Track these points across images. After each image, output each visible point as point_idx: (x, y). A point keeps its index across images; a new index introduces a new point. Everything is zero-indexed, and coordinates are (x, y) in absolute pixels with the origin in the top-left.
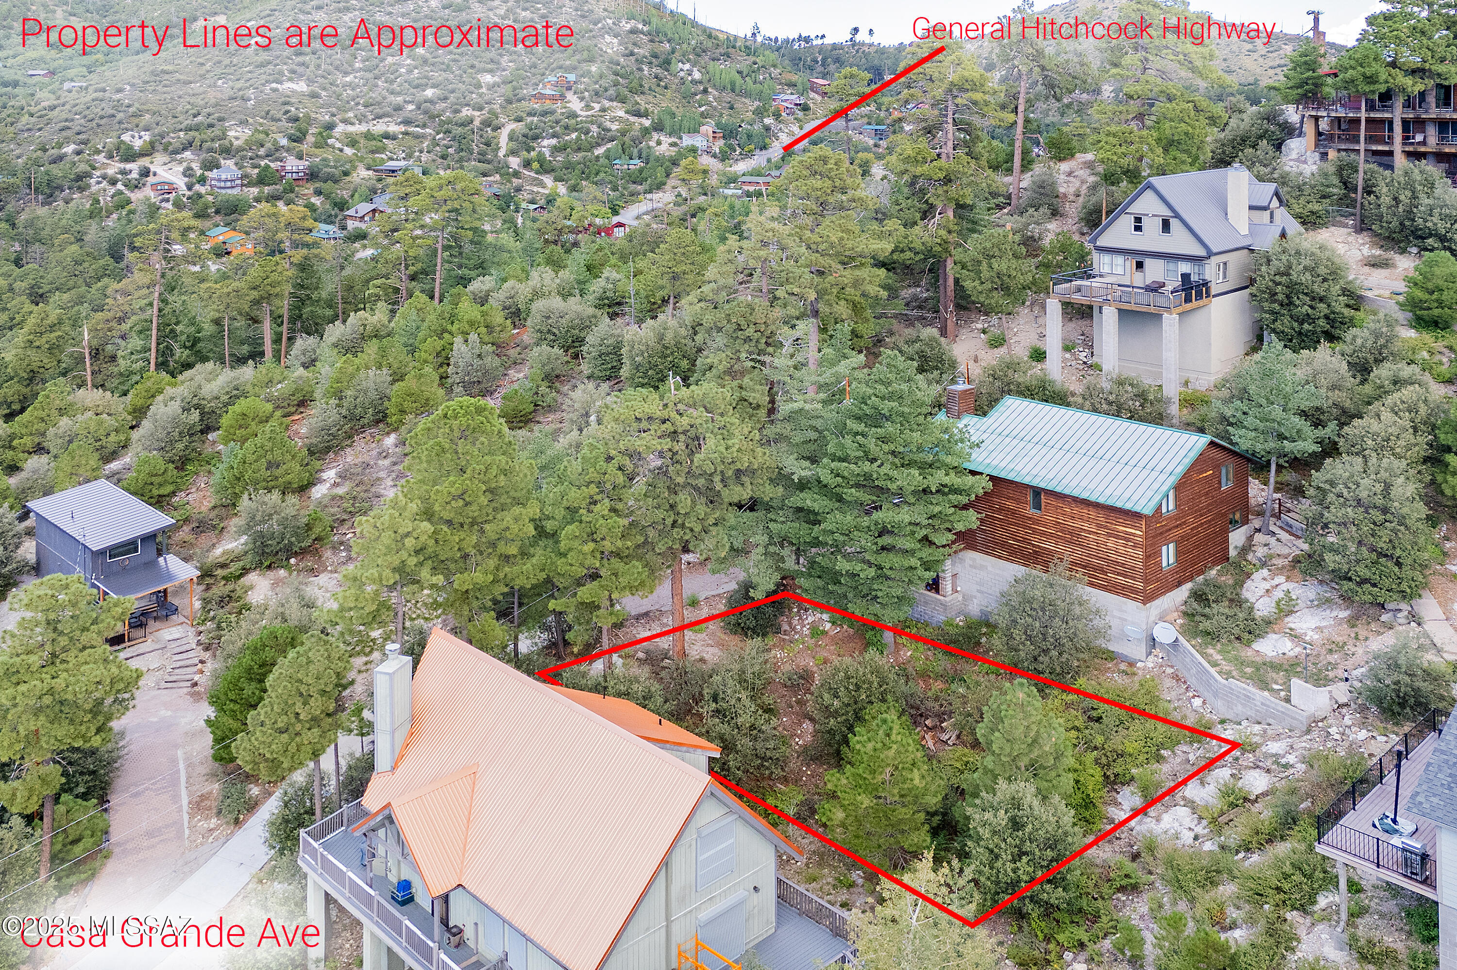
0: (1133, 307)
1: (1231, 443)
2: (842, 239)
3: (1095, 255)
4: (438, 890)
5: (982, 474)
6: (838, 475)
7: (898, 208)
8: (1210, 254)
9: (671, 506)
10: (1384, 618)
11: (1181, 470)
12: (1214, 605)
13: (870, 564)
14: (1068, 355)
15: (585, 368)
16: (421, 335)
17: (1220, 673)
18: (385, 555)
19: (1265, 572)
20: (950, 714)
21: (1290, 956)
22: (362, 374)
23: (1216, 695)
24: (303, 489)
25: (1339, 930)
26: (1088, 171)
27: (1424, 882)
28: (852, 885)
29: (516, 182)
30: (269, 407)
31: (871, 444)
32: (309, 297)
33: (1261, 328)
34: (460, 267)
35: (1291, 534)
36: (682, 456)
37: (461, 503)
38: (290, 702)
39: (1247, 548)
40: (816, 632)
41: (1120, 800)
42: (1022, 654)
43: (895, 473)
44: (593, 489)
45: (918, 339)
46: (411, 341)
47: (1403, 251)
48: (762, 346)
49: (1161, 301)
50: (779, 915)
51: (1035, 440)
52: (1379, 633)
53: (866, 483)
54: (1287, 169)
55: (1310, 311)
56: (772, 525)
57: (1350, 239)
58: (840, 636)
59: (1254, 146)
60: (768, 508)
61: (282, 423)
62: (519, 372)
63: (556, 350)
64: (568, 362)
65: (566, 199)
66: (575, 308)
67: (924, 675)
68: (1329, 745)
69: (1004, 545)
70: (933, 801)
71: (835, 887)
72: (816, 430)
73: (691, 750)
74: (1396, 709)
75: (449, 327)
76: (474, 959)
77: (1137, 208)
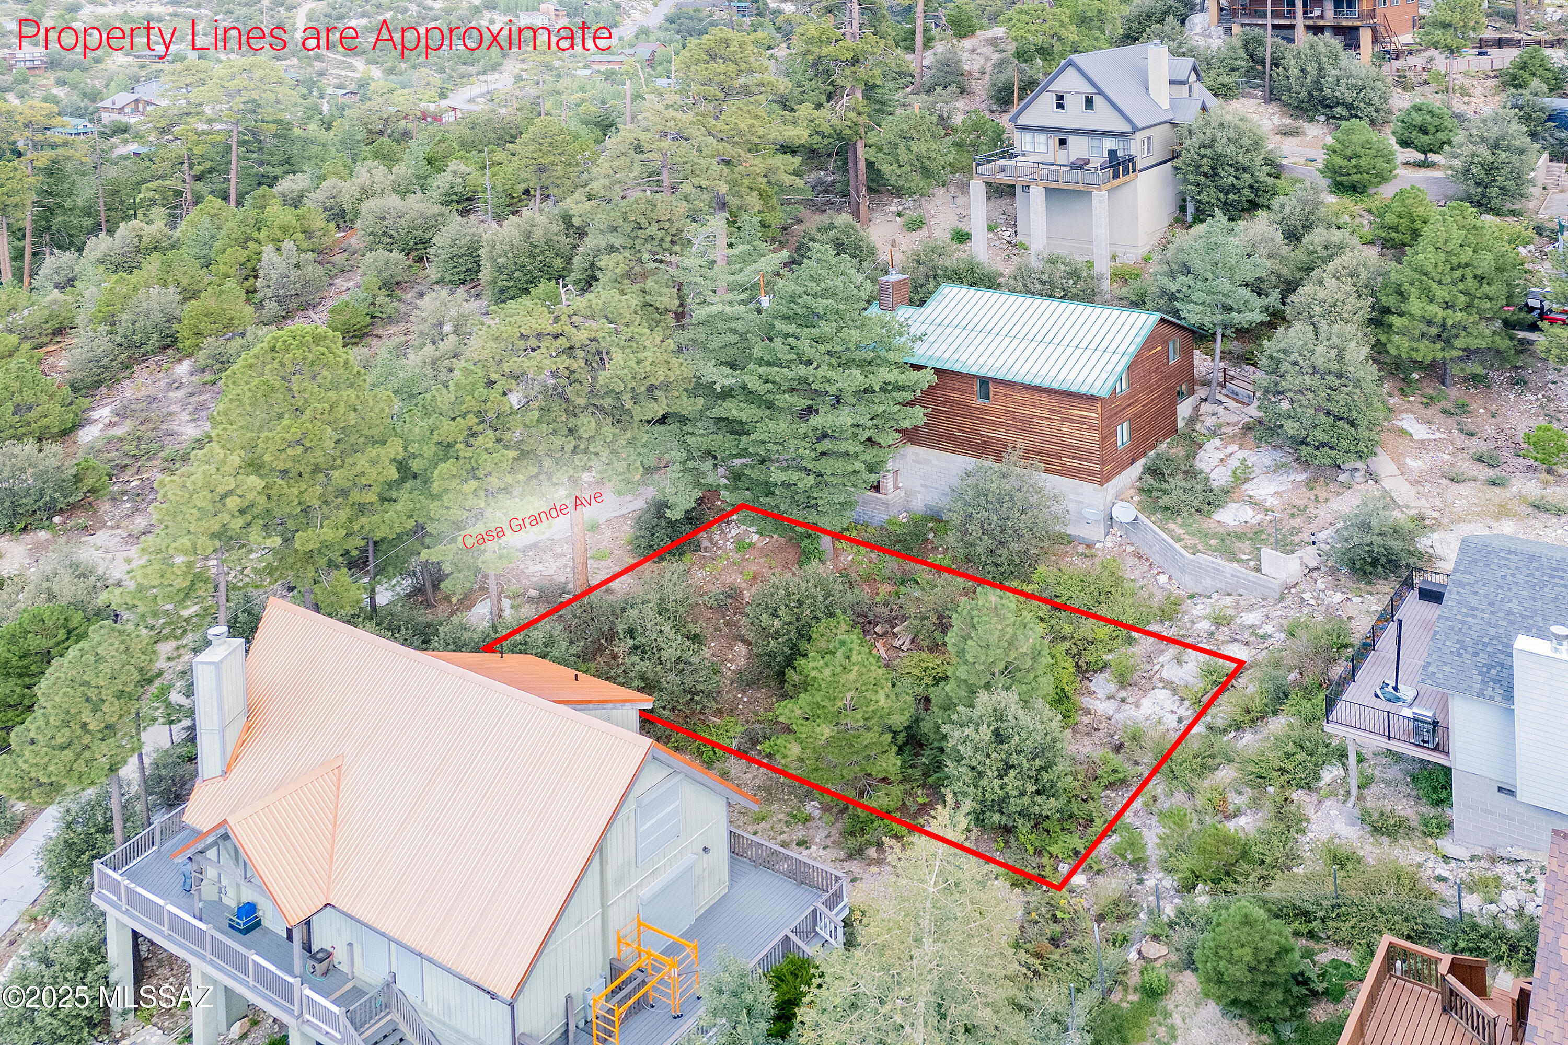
0: (1062, 186)
1: (1179, 318)
2: (752, 126)
3: (1017, 136)
4: (296, 916)
5: (926, 367)
6: (767, 381)
7: (800, 89)
8: (1135, 130)
9: (570, 430)
10: (1341, 478)
11: (1133, 349)
12: (1171, 480)
13: (808, 471)
14: (991, 236)
15: (433, 272)
16: (218, 245)
17: (1185, 547)
18: (200, 519)
19: (1217, 442)
20: (904, 618)
21: (1302, 839)
22: (142, 294)
23: (1183, 570)
24: (66, 433)
25: (1350, 805)
26: (991, 49)
27: (1435, 749)
28: (808, 819)
29: (318, 65)
30: (14, 339)
31: (805, 345)
32: (59, 206)
33: (1184, 200)
34: (261, 164)
35: (1238, 402)
36: (584, 375)
37: (300, 449)
38: (73, 711)
39: (1194, 419)
40: (741, 545)
41: (1093, 689)
42: (980, 549)
43: (832, 375)
44: (472, 420)
45: (832, 226)
46: (204, 252)
47: (1312, 120)
48: (667, 245)
49: (1090, 178)
50: (732, 872)
51: (979, 328)
52: (1339, 494)
53: (801, 386)
54: (1195, 43)
55: (1235, 182)
56: (690, 440)
57: (1261, 109)
58: (770, 546)
59: (1160, 21)
60: (684, 420)
61: (32, 357)
62: (348, 280)
63: (395, 254)
64: (411, 266)
65: (382, 82)
66: (416, 206)
67: (869, 579)
68: (1306, 610)
69: (949, 438)
70: (900, 720)
71: (788, 824)
72: (734, 331)
73: (618, 705)
74: (1368, 569)
75: (255, 235)
76: (349, 986)
77: (1059, 86)
